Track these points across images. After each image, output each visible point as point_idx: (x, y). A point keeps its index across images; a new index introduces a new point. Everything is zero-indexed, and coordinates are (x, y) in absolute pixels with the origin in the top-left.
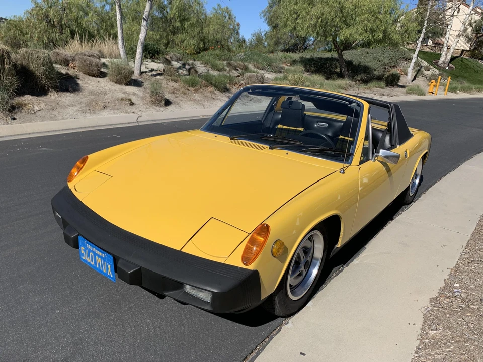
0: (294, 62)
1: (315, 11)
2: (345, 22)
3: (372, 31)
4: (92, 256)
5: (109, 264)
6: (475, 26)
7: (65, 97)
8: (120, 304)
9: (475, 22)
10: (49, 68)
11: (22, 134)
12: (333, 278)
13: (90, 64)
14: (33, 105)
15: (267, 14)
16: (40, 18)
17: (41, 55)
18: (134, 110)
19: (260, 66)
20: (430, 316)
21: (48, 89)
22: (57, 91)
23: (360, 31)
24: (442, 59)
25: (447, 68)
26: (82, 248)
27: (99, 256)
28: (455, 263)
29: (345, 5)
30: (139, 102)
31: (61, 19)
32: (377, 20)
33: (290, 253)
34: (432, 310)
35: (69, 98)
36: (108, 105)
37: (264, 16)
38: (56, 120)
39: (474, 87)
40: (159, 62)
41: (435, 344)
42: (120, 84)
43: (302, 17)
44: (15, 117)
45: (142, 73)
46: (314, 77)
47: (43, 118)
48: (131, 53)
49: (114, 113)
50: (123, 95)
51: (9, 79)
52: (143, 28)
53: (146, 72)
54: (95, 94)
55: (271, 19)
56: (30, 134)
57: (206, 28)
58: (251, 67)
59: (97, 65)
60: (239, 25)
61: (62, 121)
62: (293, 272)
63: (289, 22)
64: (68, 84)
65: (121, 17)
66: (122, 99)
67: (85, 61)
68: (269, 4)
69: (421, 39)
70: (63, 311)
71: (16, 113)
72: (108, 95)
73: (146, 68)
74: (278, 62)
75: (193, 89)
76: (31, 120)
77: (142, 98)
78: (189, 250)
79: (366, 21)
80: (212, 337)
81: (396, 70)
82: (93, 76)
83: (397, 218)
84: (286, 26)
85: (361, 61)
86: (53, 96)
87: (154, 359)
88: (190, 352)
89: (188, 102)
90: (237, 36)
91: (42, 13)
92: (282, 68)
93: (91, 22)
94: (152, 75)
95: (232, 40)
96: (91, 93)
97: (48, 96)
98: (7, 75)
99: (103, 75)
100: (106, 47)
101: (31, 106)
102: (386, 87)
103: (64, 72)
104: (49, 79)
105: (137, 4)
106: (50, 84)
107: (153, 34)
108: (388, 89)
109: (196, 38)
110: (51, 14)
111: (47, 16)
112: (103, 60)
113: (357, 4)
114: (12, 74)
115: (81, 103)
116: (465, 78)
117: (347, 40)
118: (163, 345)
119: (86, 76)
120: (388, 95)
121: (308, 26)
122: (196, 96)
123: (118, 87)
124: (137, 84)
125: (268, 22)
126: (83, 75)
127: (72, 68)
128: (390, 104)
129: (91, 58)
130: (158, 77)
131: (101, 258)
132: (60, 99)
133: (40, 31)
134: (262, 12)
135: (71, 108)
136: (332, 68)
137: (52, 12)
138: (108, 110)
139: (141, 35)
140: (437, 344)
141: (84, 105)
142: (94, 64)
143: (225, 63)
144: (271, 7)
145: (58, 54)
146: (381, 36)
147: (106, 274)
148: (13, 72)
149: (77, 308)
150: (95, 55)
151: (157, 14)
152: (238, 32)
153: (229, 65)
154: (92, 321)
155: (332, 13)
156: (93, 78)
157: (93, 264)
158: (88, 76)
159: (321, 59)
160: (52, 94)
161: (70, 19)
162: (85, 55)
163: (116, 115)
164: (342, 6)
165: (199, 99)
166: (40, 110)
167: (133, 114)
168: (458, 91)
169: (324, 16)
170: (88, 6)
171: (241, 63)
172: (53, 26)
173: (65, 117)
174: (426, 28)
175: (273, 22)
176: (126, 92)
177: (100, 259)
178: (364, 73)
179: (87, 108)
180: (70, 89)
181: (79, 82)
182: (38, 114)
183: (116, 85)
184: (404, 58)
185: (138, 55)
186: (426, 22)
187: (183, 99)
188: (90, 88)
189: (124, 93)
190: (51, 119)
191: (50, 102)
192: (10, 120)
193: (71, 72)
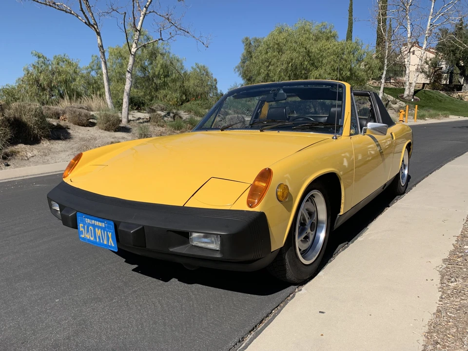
1: (285, 57)
2: (313, 64)
3: (339, 70)
4: (91, 230)
5: (110, 232)
6: (431, 63)
7: (57, 144)
8: (123, 289)
9: (431, 60)
10: (40, 119)
12: (340, 252)
13: (80, 115)
14: (26, 152)
15: (241, 69)
16: (31, 83)
17: (33, 107)
19: (240, 111)
20: (447, 272)
21: (41, 138)
22: (49, 140)
24: (406, 93)
25: (412, 100)
26: (81, 225)
27: (99, 227)
28: (460, 232)
29: (311, 50)
31: (51, 82)
32: (342, 60)
33: (295, 201)
34: (447, 267)
35: (60, 144)
37: (238, 71)
38: (49, 164)
39: (440, 113)
40: (145, 112)
41: (458, 292)
42: (109, 131)
43: (274, 64)
44: (9, 164)
45: (129, 121)
47: (37, 163)
48: (118, 105)
50: (113, 140)
51: (2, 130)
52: (127, 79)
53: (133, 120)
54: (86, 140)
55: (245, 73)
57: (187, 82)
59: (86, 115)
60: (216, 80)
61: (56, 164)
62: (300, 234)
63: (262, 70)
64: (59, 133)
65: (107, 72)
66: (112, 143)
67: (74, 112)
68: (242, 60)
69: (384, 76)
70: (63, 300)
71: (10, 160)
72: (99, 140)
73: (133, 117)
75: (179, 131)
76: (24, 166)
79: (332, 63)
80: (224, 307)
82: (83, 125)
83: (393, 205)
84: (259, 74)
86: (45, 144)
87: (163, 330)
88: (202, 321)
90: (215, 91)
91: (33, 79)
93: (79, 85)
94: (139, 123)
95: (211, 95)
96: (82, 139)
97: (41, 144)
98: (1, 126)
99: (93, 125)
100: (95, 103)
103: (55, 124)
104: (41, 128)
105: (120, 67)
106: (42, 133)
107: (137, 92)
109: (178, 92)
110: (42, 78)
111: (37, 81)
113: (322, 49)
114: (5, 125)
115: (72, 148)
116: (430, 107)
118: (172, 318)
119: (76, 126)
121: (280, 71)
123: (107, 133)
124: (125, 130)
125: (243, 76)
126: (74, 125)
127: (63, 120)
128: (369, 92)
129: (80, 110)
130: (145, 124)
131: (101, 228)
132: (52, 146)
133: (32, 94)
134: (236, 68)
135: (63, 153)
137: (42, 77)
139: (126, 86)
140: (460, 292)
141: (76, 150)
142: (83, 114)
143: (207, 110)
144: (244, 62)
145: (49, 109)
146: (349, 74)
147: (107, 246)
148: (7, 123)
149: (77, 296)
150: (84, 107)
151: (140, 74)
152: (216, 87)
154: (94, 305)
155: (300, 58)
156: (83, 127)
157: (92, 239)
158: (78, 126)
160: (44, 142)
161: (61, 82)
162: (74, 108)
164: (309, 51)
166: (33, 156)
168: (427, 118)
169: (294, 61)
170: (75, 72)
172: (44, 89)
173: (57, 161)
174: (388, 65)
175: (247, 76)
176: (116, 137)
177: (100, 230)
180: (62, 137)
181: (70, 131)
182: (31, 160)
183: (105, 132)
185: (125, 105)
186: (386, 61)
188: (81, 135)
189: (113, 138)
190: (44, 163)
191: (42, 149)
192: (4, 166)
193: (62, 123)
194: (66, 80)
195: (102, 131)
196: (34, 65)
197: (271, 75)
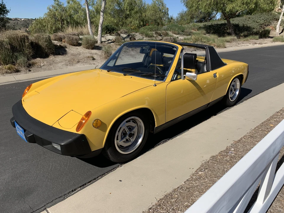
0: (200, 28)
3: (247, 4)
4: (19, 131)
7: (58, 58)
10: (49, 43)
11: (33, 78)
13: (72, 39)
16: (51, 17)
17: (45, 36)
18: (95, 63)
19: (177, 32)
21: (49, 54)
22: (54, 55)
23: (239, 5)
28: (240, 137)
30: (98, 58)
31: (62, 17)
34: (208, 162)
35: (60, 58)
36: (80, 61)
37: (183, 2)
38: (51, 70)
42: (88, 49)
44: (31, 70)
46: (211, 36)
47: (45, 70)
49: (84, 65)
50: (90, 55)
51: (28, 50)
52: (101, 16)
53: (105, 42)
54: (74, 55)
56: (37, 78)
57: (144, 13)
58: (170, 33)
59: (76, 40)
60: (168, 9)
61: (55, 70)
63: (194, 4)
64: (60, 51)
66: (88, 57)
67: (70, 38)
71: (31, 67)
72: (81, 55)
73: (105, 39)
74: (188, 29)
75: (131, 49)
76: (38, 71)
77: (100, 56)
78: (56, 126)
81: (269, 27)
82: (75, 45)
83: (220, 114)
85: (245, 24)
86: (52, 58)
88: (64, 178)
89: (127, 57)
90: (167, 16)
92: (191, 32)
94: (108, 43)
95: (164, 19)
96: (72, 55)
97: (49, 58)
98: (27, 48)
99: (79, 45)
101: (39, 63)
102: (259, 38)
103: (58, 45)
104: (49, 49)
106: (50, 51)
108: (261, 39)
109: (138, 20)
110: (57, 14)
111: (54, 16)
112: (81, 37)
115: (66, 61)
117: (231, 11)
119: (71, 46)
120: (259, 43)
121: (205, 5)
122: (133, 53)
123: (87, 51)
124: (98, 48)
125: (186, 6)
126: (69, 45)
127: (63, 42)
128: (206, 47)
129: (74, 36)
130: (112, 44)
132: (55, 59)
133: (51, 23)
135: (60, 63)
136: (225, 30)
138: (80, 63)
139: (100, 21)
141: (68, 61)
142: (74, 39)
143: (154, 32)
145: (56, 35)
147: (24, 139)
148: (30, 47)
149: (20, 157)
150: (76, 34)
151: (117, 8)
152: (167, 14)
153: (156, 33)
154: (24, 163)
156: (74, 47)
157: (20, 134)
158: (72, 46)
159: (218, 25)
160: (51, 57)
161: (67, 16)
162: (70, 35)
163: (84, 66)
165: (134, 54)
166: (44, 66)
167: (93, 65)
170: (78, 8)
171: (164, 31)
173: (56, 68)
177: (21, 131)
178: (246, 31)
179: (69, 63)
180: (61, 53)
181: (67, 49)
182: (42, 68)
183: (86, 49)
184: (275, 19)
185: (99, 32)
187: (124, 55)
188: (72, 52)
189: (90, 54)
190: (49, 70)
191: (50, 61)
192: (28, 72)
193: (63, 44)
194: (70, 15)
195: (85, 49)
196: (53, 6)
197: (200, 8)
